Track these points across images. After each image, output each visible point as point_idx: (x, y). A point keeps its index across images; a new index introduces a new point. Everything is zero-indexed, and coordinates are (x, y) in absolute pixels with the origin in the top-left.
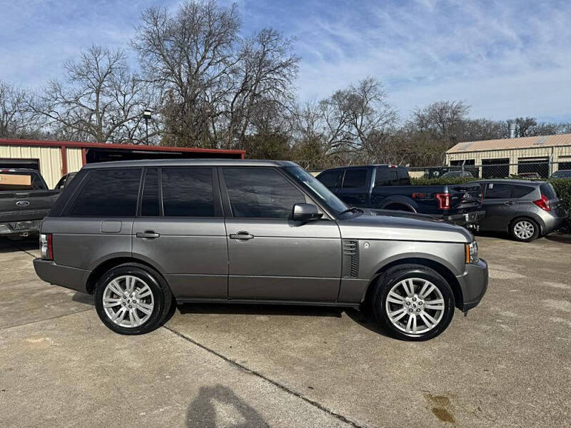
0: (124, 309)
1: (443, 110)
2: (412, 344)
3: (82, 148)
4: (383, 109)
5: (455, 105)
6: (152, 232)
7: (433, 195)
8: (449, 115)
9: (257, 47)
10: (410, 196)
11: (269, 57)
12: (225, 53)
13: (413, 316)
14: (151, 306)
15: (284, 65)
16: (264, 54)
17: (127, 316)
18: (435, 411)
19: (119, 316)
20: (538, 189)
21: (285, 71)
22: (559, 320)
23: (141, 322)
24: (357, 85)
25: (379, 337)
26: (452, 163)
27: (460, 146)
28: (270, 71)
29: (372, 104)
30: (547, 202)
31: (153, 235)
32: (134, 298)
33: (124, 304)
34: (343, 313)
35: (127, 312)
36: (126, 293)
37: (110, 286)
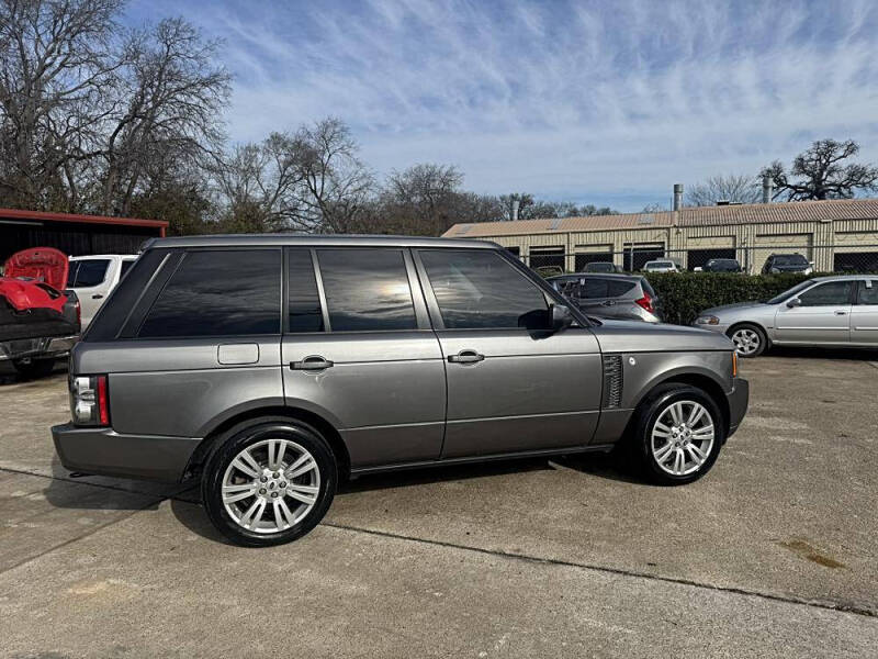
0: (262, 501)
1: (431, 176)
4: (352, 169)
5: (444, 171)
6: (320, 359)
9: (157, 47)
11: (177, 66)
12: (96, 48)
13: (680, 451)
14: (315, 489)
15: (205, 84)
16: (168, 59)
17: (269, 515)
18: (812, 558)
19: (253, 517)
20: (639, 285)
21: (207, 92)
22: (779, 439)
23: (295, 519)
24: (313, 128)
27: (457, 230)
28: (179, 90)
29: (336, 162)
30: (651, 302)
31: (320, 364)
32: (282, 478)
33: (263, 492)
34: (550, 463)
35: (270, 507)
36: (266, 471)
37: (236, 462)
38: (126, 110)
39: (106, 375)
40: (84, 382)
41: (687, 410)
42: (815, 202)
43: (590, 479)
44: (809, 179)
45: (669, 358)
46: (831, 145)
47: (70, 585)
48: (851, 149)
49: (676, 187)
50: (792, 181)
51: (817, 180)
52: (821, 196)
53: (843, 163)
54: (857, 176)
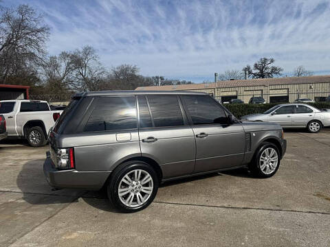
0: (132, 194)
4: (97, 66)
5: (132, 67)
6: (152, 138)
8: (130, 72)
9: (16, 16)
13: (268, 166)
14: (151, 188)
15: (38, 31)
16: (22, 20)
19: (130, 200)
23: (145, 200)
24: (81, 50)
28: (27, 33)
32: (139, 185)
33: (132, 191)
35: (135, 197)
36: (134, 182)
37: (123, 180)
38: (5, 41)
39: (73, 148)
40: (64, 151)
41: (270, 151)
42: (261, 79)
43: (236, 178)
44: (259, 71)
45: (264, 133)
46: (266, 59)
48: (272, 61)
49: (215, 74)
50: (254, 72)
51: (262, 71)
52: (263, 77)
53: (270, 66)
54: (274, 70)
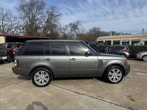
0: (40, 80)
1: (95, 29)
2: (115, 84)
3: (4, 36)
4: (82, 28)
5: (98, 28)
6: (49, 59)
7: (104, 49)
8: (97, 30)
9: (50, 11)
10: (98, 49)
11: (54, 13)
12: (42, 11)
13: (114, 78)
14: (48, 79)
15: (58, 16)
16: (53, 12)
18: (130, 99)
19: (39, 82)
20: (126, 48)
21: (58, 17)
22: (142, 77)
23: (45, 83)
24: (76, 22)
25: (106, 83)
26: (98, 41)
27: (100, 38)
28: (54, 17)
29: (79, 27)
30: (128, 51)
31: (49, 60)
32: (43, 77)
34: (94, 78)
35: (41, 81)
36: (41, 76)
37: (36, 74)
38: (46, 20)
39: (18, 60)
40: (16, 61)
41: (116, 70)
43: (99, 81)
47: (13, 90)
49: (143, 29)
